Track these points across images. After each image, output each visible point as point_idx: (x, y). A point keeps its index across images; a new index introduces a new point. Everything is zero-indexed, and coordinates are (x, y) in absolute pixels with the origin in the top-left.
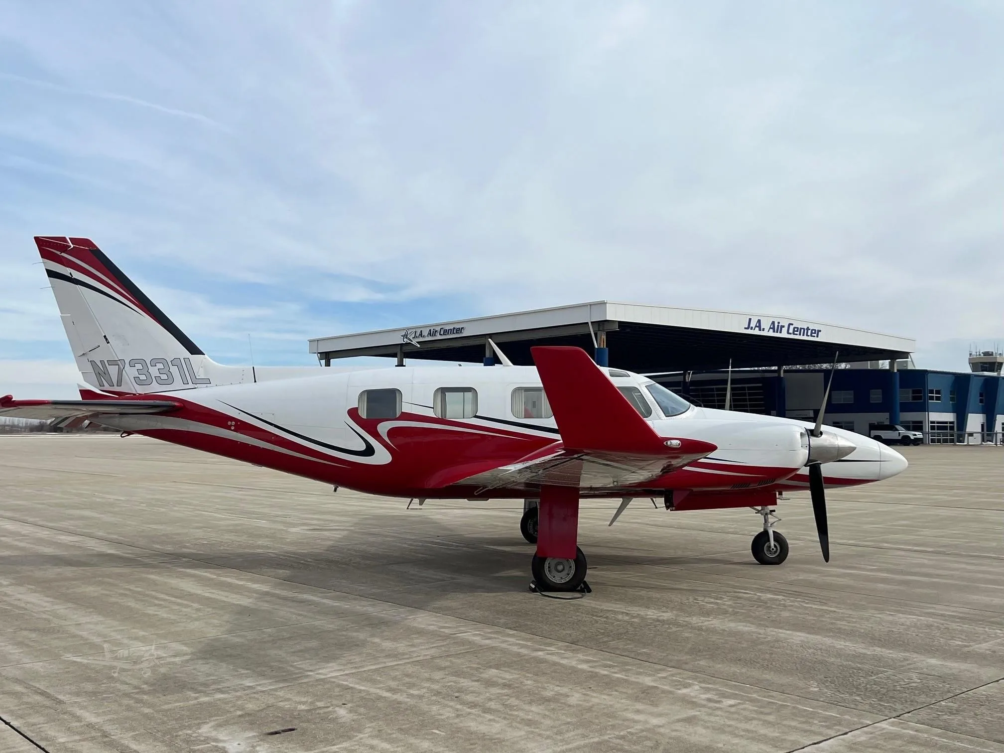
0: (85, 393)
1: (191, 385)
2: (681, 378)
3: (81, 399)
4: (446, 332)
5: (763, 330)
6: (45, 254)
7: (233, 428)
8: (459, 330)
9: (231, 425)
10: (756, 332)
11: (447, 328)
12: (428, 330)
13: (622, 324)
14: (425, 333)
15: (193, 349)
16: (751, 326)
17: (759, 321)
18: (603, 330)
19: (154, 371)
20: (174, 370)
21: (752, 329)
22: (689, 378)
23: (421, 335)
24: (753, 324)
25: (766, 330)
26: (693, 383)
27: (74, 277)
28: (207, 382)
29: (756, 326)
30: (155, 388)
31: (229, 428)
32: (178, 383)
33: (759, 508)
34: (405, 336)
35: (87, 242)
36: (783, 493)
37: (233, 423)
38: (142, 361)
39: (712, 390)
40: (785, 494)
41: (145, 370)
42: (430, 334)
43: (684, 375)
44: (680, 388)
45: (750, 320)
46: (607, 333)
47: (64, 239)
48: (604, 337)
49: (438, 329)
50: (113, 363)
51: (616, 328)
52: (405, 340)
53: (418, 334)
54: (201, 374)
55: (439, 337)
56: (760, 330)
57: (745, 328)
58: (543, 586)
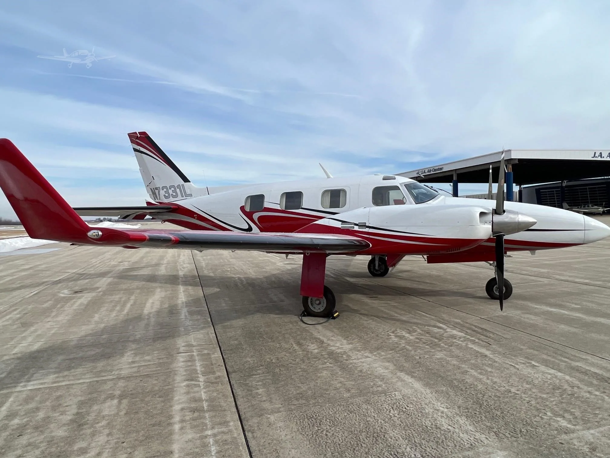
0: (148, 203)
1: (185, 198)
2: (560, 185)
3: (146, 206)
4: (435, 170)
5: (603, 157)
6: (132, 142)
7: (196, 218)
8: (441, 169)
9: (195, 217)
10: (599, 159)
11: (436, 168)
12: (427, 170)
13: (519, 160)
14: (426, 171)
15: (186, 180)
16: (596, 156)
17: (601, 153)
18: (510, 164)
19: (170, 192)
20: (178, 190)
21: (596, 157)
22: (564, 185)
23: (424, 172)
24: (597, 155)
25: (605, 157)
26: (566, 186)
27: (141, 150)
28: (191, 195)
29: (599, 156)
30: (171, 200)
31: (194, 218)
32: (180, 197)
33: (491, 262)
34: (418, 173)
35: (144, 133)
36: (507, 252)
37: (196, 216)
38: (166, 187)
39: (577, 189)
40: (509, 253)
41: (167, 192)
42: (428, 172)
43: (562, 183)
44: (560, 189)
45: (595, 153)
46: (512, 165)
47: (136, 133)
48: (511, 167)
49: (432, 169)
50: (156, 189)
51: (517, 162)
52: (418, 175)
53: (423, 172)
54: (188, 192)
55: (432, 173)
56: (601, 157)
57: (592, 157)
58: (308, 313)
